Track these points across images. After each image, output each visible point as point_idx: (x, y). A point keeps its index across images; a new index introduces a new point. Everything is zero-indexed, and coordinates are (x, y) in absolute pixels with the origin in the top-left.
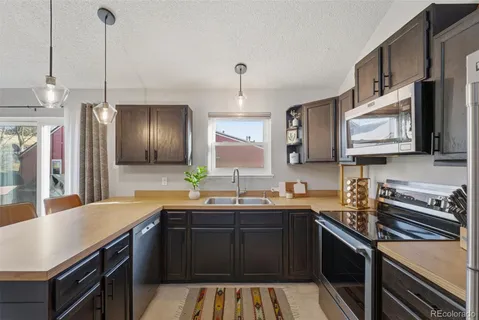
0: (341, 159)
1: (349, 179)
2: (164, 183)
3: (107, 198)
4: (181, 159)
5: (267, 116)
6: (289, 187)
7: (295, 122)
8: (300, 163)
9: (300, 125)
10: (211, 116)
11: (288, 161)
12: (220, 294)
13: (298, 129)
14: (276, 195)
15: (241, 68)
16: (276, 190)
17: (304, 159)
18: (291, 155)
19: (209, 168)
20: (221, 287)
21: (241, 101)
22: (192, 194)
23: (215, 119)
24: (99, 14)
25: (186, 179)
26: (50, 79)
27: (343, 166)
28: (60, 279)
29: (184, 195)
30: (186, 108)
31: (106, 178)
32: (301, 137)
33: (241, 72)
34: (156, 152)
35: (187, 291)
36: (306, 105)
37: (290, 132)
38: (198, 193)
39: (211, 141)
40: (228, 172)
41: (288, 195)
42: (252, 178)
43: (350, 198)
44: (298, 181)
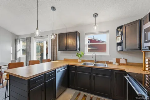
0: (143, 49)
1: (147, 58)
2: (71, 57)
3: (57, 60)
4: (75, 49)
5: (108, 32)
6: (118, 61)
7: (120, 33)
8: (122, 50)
9: (122, 34)
10: (86, 34)
11: (117, 50)
12: (85, 96)
13: (122, 36)
14: (111, 63)
15: (96, 15)
16: (111, 61)
17: (124, 49)
18: (118, 47)
19: (85, 52)
20: (86, 94)
21: (95, 28)
22: (79, 61)
23: (88, 35)
24: (52, 9)
25: (77, 56)
26: (37, 29)
27: (144, 52)
28: (31, 80)
29: (76, 61)
30: (77, 32)
31: (57, 55)
32: (123, 39)
33: (95, 17)
34: (68, 47)
35: (75, 92)
36: (124, 25)
37: (118, 38)
38: (81, 61)
39: (86, 42)
40: (91, 54)
41: (117, 64)
42: (101, 56)
43: (148, 68)
44: (122, 58)
